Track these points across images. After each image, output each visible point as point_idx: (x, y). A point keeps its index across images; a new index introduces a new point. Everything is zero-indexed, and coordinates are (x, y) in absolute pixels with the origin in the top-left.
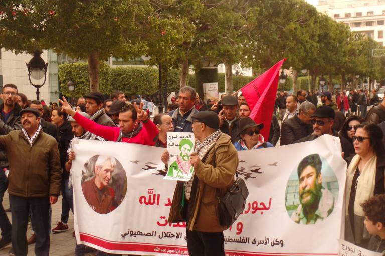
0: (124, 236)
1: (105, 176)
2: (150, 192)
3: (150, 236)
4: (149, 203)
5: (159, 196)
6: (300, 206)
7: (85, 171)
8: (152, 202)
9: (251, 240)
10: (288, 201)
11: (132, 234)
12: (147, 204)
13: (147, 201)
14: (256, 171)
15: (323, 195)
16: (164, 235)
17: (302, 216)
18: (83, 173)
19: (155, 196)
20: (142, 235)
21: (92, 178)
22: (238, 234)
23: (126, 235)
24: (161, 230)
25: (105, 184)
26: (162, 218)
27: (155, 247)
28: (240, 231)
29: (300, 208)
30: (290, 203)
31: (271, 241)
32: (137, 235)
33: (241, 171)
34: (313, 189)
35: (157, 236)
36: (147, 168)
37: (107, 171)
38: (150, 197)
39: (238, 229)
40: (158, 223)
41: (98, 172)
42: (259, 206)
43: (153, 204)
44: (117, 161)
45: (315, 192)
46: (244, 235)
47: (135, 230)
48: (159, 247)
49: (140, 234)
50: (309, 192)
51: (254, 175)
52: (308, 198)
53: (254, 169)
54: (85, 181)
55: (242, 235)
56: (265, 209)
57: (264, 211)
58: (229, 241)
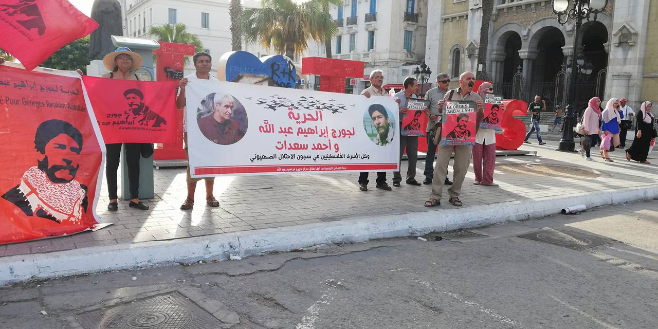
0: (252, 160)
1: (225, 111)
2: (266, 122)
3: (272, 158)
4: (267, 131)
5: (273, 125)
6: (378, 135)
7: (201, 108)
8: (268, 130)
9: (346, 156)
10: (368, 130)
11: (258, 158)
12: (265, 132)
13: (265, 130)
14: (342, 108)
15: (390, 130)
16: (282, 157)
17: (380, 141)
18: (199, 110)
19: (269, 125)
20: (266, 158)
21: (210, 114)
22: (336, 152)
23: (254, 159)
24: (279, 153)
25: (227, 117)
26: (278, 142)
27: (277, 168)
28: (337, 150)
29: (378, 136)
30: (370, 132)
31: (361, 155)
32: (263, 158)
33: (331, 107)
34: (385, 125)
35: (277, 158)
36: (260, 103)
37: (227, 106)
38: (266, 126)
39: (335, 148)
40: (276, 147)
41: (217, 108)
42: (347, 133)
43: (269, 132)
44: (235, 98)
45: (386, 127)
46: (341, 152)
47: (261, 155)
48: (280, 167)
49: (265, 157)
50: (383, 127)
51: (341, 110)
52: (382, 131)
53: (341, 106)
54: (202, 117)
55: (339, 153)
56: (351, 134)
57: (351, 136)
58: (331, 157)
